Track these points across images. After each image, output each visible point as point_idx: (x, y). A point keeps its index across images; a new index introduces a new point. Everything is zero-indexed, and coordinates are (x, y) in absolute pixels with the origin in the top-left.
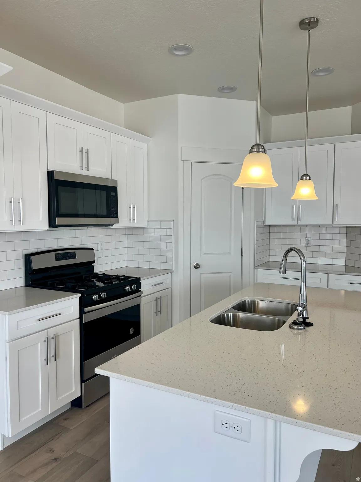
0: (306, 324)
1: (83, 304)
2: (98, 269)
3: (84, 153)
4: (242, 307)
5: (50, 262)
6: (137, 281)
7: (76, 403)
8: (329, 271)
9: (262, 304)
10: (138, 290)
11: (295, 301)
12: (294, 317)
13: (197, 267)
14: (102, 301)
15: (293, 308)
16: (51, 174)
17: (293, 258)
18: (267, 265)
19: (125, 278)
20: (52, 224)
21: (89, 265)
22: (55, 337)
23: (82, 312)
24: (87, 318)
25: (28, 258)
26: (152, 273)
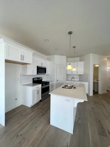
0: (75, 88)
1: (42, 85)
2: (43, 81)
3: (42, 63)
4: (65, 86)
5: (36, 79)
6: (49, 82)
7: (41, 101)
8: (77, 81)
9: (69, 86)
10: (49, 84)
11: (73, 85)
12: (73, 87)
13: (57, 80)
14: (44, 85)
15: (73, 86)
16: (37, 66)
17: (73, 79)
18: (67, 80)
19: (47, 82)
20: (37, 74)
21: (41, 80)
22: (38, 90)
23: (42, 87)
24: (42, 88)
25: (33, 79)
26: (51, 81)
